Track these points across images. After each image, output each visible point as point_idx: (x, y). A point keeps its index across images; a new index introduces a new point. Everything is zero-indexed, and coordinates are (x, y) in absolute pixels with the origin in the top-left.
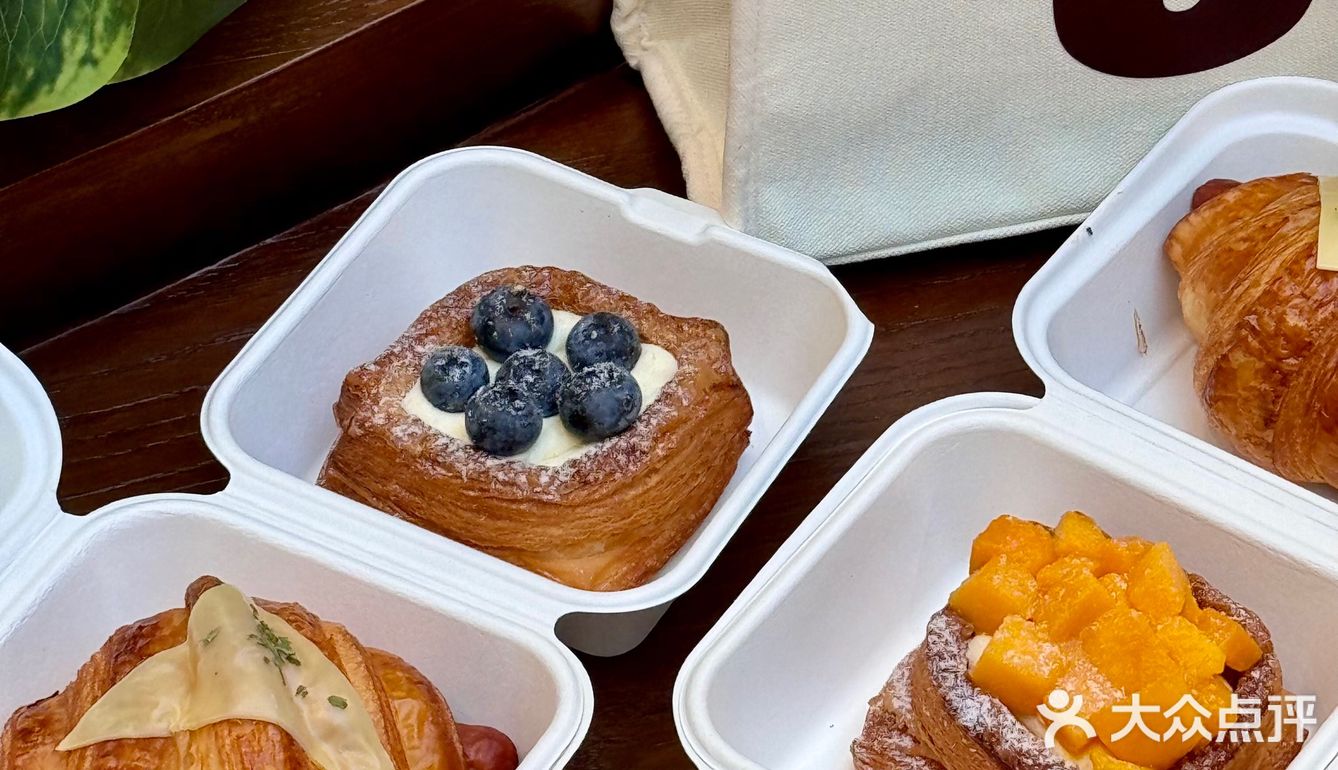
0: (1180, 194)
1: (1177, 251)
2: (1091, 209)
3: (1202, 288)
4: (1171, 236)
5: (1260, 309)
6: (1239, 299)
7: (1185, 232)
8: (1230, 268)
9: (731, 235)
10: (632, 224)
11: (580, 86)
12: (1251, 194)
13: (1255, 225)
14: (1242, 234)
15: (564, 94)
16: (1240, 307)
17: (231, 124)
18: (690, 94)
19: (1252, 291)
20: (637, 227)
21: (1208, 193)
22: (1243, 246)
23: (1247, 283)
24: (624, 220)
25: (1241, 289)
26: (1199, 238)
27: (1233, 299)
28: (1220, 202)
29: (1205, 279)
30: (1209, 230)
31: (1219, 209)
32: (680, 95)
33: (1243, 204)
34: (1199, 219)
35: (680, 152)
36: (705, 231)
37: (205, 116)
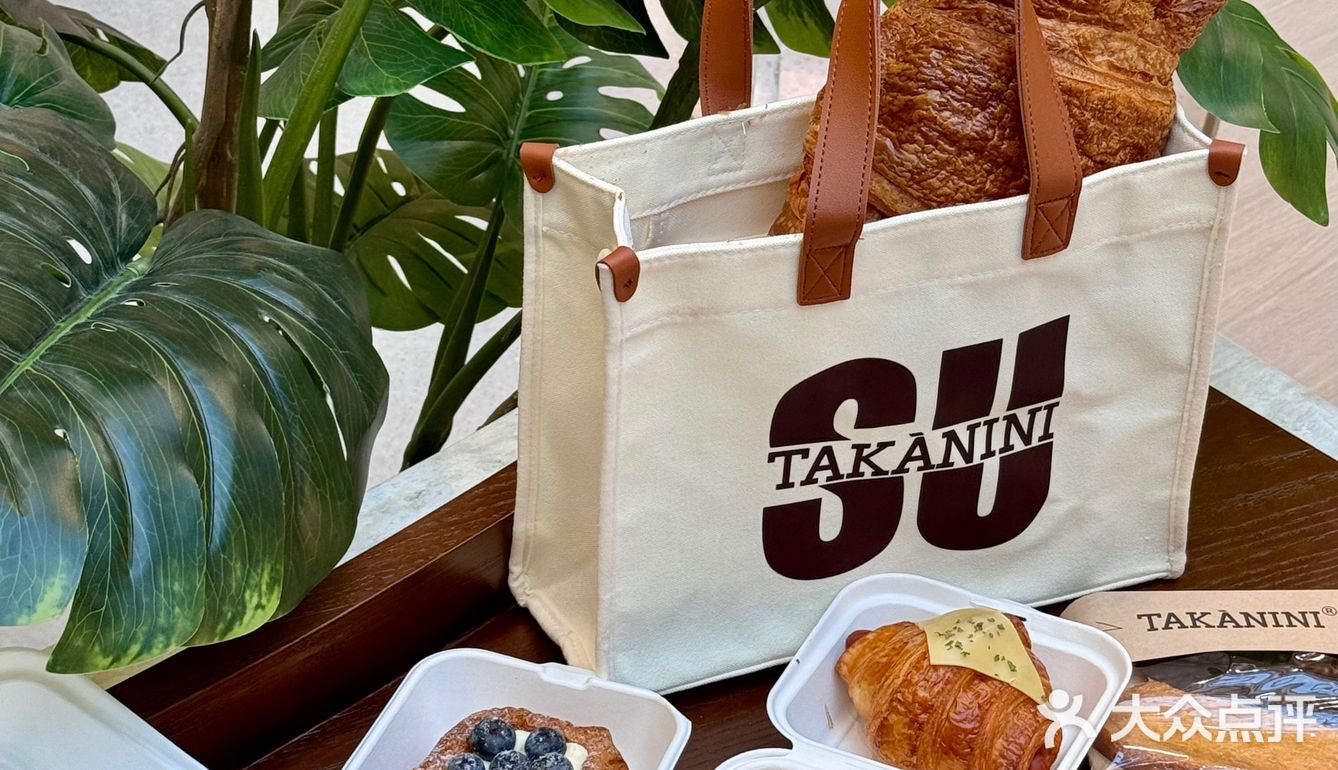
0: (838, 642)
1: (844, 669)
2: (794, 654)
3: (864, 685)
4: (840, 662)
5: (902, 690)
6: (889, 687)
7: (848, 658)
8: (879, 673)
9: (602, 682)
10: (546, 683)
11: (492, 620)
12: (881, 634)
13: (888, 648)
14: (882, 654)
15: (484, 625)
16: (890, 691)
17: (318, 649)
18: (559, 615)
19: (896, 681)
20: (550, 684)
21: (853, 639)
22: (885, 660)
23: (892, 678)
24: (541, 680)
25: (889, 681)
26: (856, 660)
27: (885, 687)
28: (865, 640)
29: (866, 680)
30: (862, 655)
31: (865, 643)
32: (553, 616)
33: (877, 639)
34: (855, 650)
35: (561, 645)
36: (587, 682)
37: (303, 644)
